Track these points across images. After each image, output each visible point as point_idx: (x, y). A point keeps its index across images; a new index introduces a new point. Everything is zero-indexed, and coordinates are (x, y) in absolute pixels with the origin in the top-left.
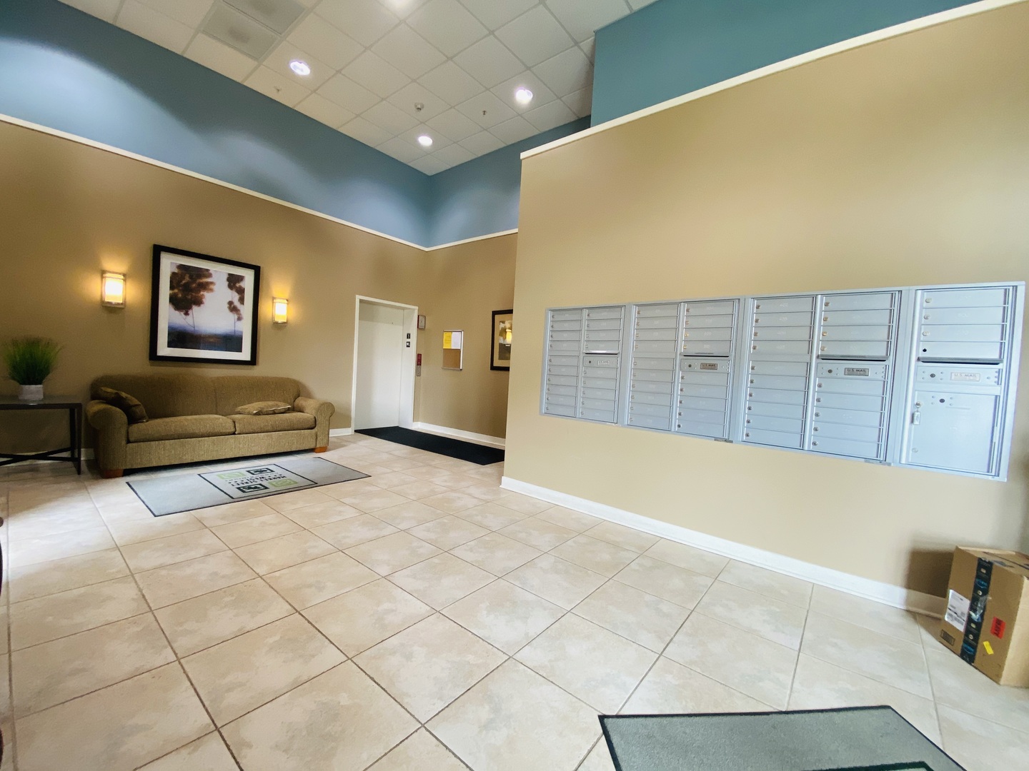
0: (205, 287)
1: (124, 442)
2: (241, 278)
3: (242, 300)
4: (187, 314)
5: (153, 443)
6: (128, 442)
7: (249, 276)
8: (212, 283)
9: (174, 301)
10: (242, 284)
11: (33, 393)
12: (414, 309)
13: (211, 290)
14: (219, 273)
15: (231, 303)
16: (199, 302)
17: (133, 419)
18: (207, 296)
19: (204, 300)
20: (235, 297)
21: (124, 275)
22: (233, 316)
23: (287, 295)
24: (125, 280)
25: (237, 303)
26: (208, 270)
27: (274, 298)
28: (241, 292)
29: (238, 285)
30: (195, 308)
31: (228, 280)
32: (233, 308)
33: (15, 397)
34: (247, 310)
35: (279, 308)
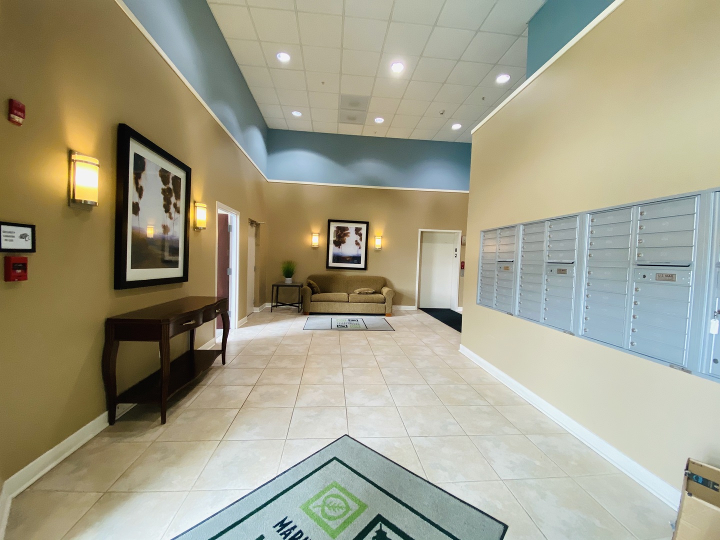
0: (346, 235)
1: (309, 302)
2: (360, 229)
3: (361, 239)
4: (339, 248)
5: (319, 303)
6: (311, 301)
7: (364, 227)
8: (349, 233)
9: (335, 242)
10: (361, 232)
11: (289, 281)
12: (459, 233)
13: (349, 236)
14: (352, 227)
15: (356, 241)
16: (344, 242)
17: (314, 293)
18: (347, 239)
19: (346, 241)
20: (358, 238)
21: (319, 234)
22: (357, 247)
23: (382, 234)
24: (319, 236)
25: (359, 241)
26: (347, 227)
27: (375, 236)
28: (361, 235)
29: (359, 232)
30: (342, 245)
31: (356, 230)
32: (357, 244)
33: (284, 282)
34: (363, 244)
35: (377, 242)
